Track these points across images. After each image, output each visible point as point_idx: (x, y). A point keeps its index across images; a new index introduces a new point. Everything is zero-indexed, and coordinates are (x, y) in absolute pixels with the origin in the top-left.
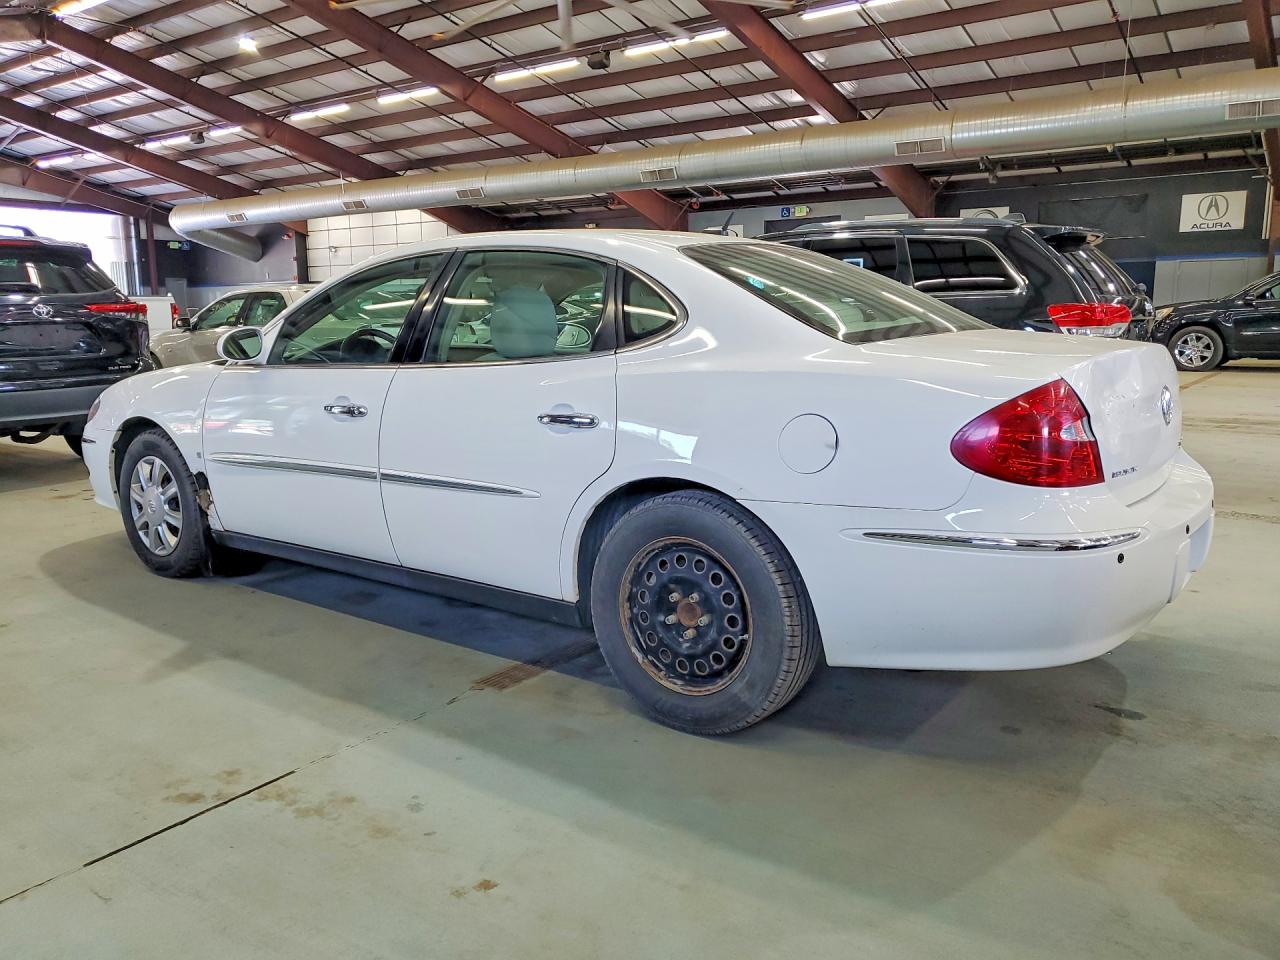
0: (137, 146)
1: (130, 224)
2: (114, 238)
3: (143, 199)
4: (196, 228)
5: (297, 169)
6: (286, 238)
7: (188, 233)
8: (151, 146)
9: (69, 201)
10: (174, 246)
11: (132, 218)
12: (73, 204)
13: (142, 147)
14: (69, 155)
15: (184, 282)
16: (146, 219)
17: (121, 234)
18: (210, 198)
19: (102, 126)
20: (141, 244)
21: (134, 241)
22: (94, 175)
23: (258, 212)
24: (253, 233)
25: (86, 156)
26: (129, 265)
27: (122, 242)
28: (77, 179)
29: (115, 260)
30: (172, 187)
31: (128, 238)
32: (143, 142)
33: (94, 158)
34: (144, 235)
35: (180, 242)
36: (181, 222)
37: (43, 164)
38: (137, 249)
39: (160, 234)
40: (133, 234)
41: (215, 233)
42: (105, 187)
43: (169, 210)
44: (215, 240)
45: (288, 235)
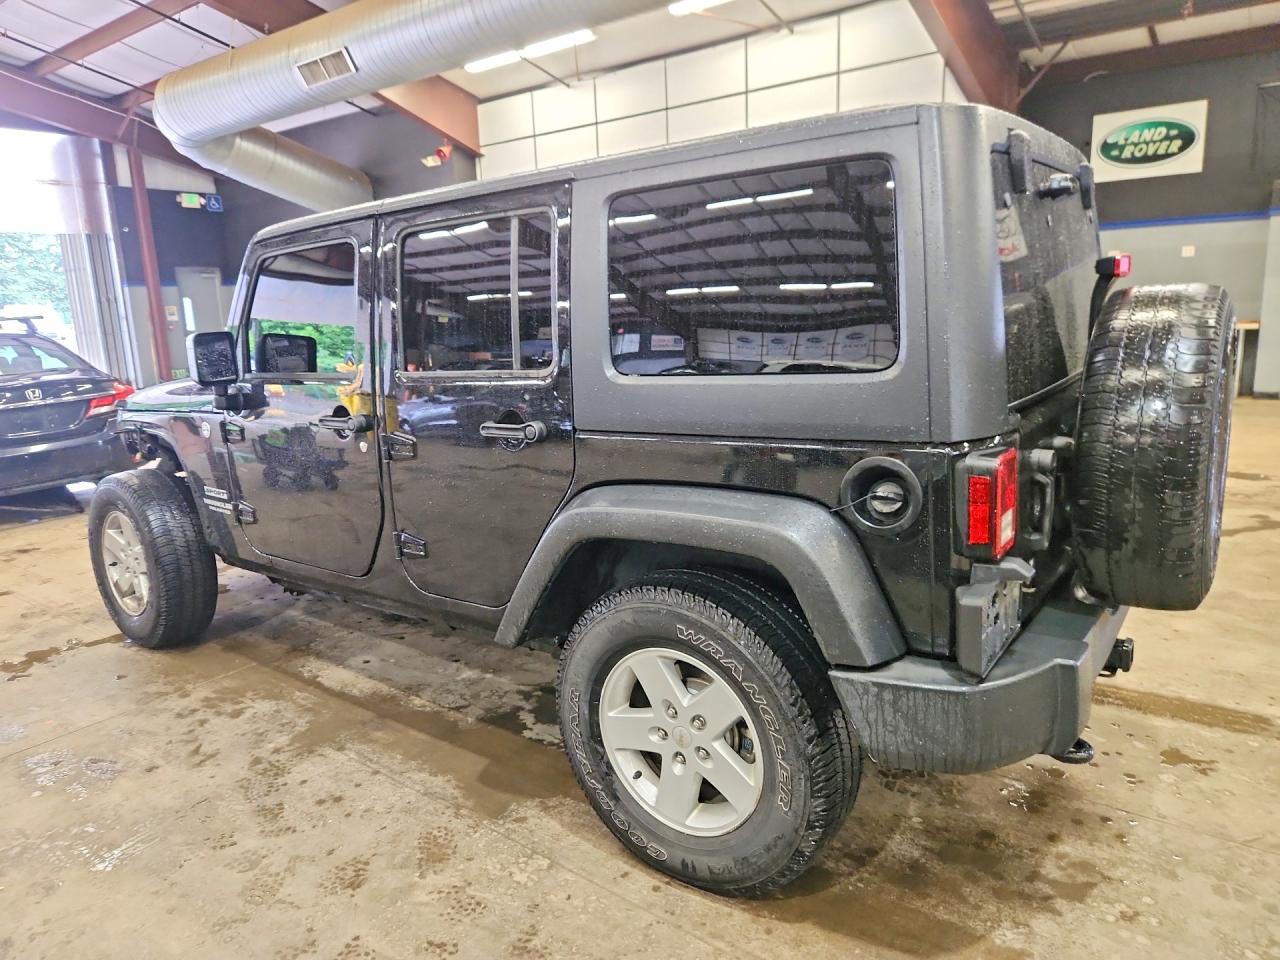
1: (94, 155)
2: (57, 183)
6: (431, 161)
10: (192, 202)
11: (96, 142)
15: (217, 277)
16: (126, 141)
17: (74, 177)
20: (119, 195)
21: (103, 191)
26: (98, 242)
27: (77, 194)
29: (63, 229)
31: (89, 185)
34: (124, 179)
35: (202, 195)
38: (111, 208)
39: (157, 173)
40: (101, 175)
45: (439, 153)
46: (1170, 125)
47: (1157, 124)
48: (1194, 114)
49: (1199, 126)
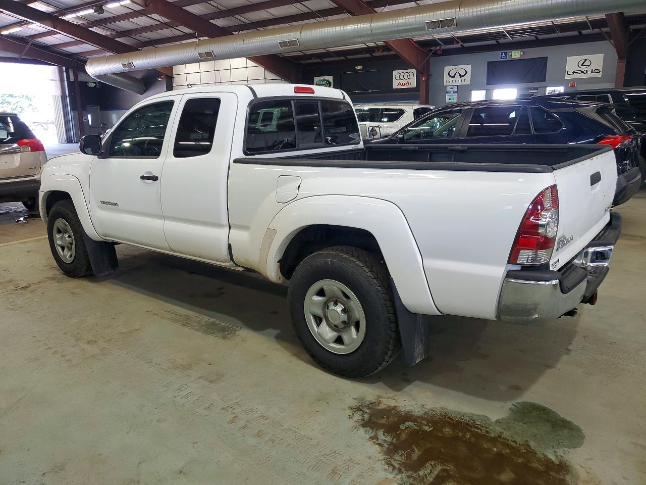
0: (61, 17)
1: (63, 71)
2: (53, 80)
3: (71, 55)
4: (103, 74)
5: (167, 32)
6: (160, 79)
7: (98, 77)
8: (69, 17)
9: (23, 57)
10: (91, 85)
11: (64, 68)
12: (25, 59)
13: (64, 18)
14: (20, 26)
15: (98, 108)
16: (73, 68)
17: (58, 78)
18: (111, 54)
19: (36, 3)
20: (71, 84)
21: (66, 83)
22: (37, 40)
23: (142, 62)
24: (139, 77)
25: (30, 26)
26: (63, 97)
27: (58, 83)
28: (27, 43)
29: (54, 94)
30: (87, 47)
31: (62, 80)
32: (64, 14)
33: (36, 27)
34: (72, 79)
35: (95, 83)
36: (93, 70)
37: (5, 33)
38: (68, 87)
39: (82, 78)
40: (65, 78)
41: (116, 77)
42: (47, 48)
43: (85, 62)
44: (115, 81)
45: (161, 77)
46: (327, 81)
47: (325, 80)
48: (330, 78)
49: (332, 81)
